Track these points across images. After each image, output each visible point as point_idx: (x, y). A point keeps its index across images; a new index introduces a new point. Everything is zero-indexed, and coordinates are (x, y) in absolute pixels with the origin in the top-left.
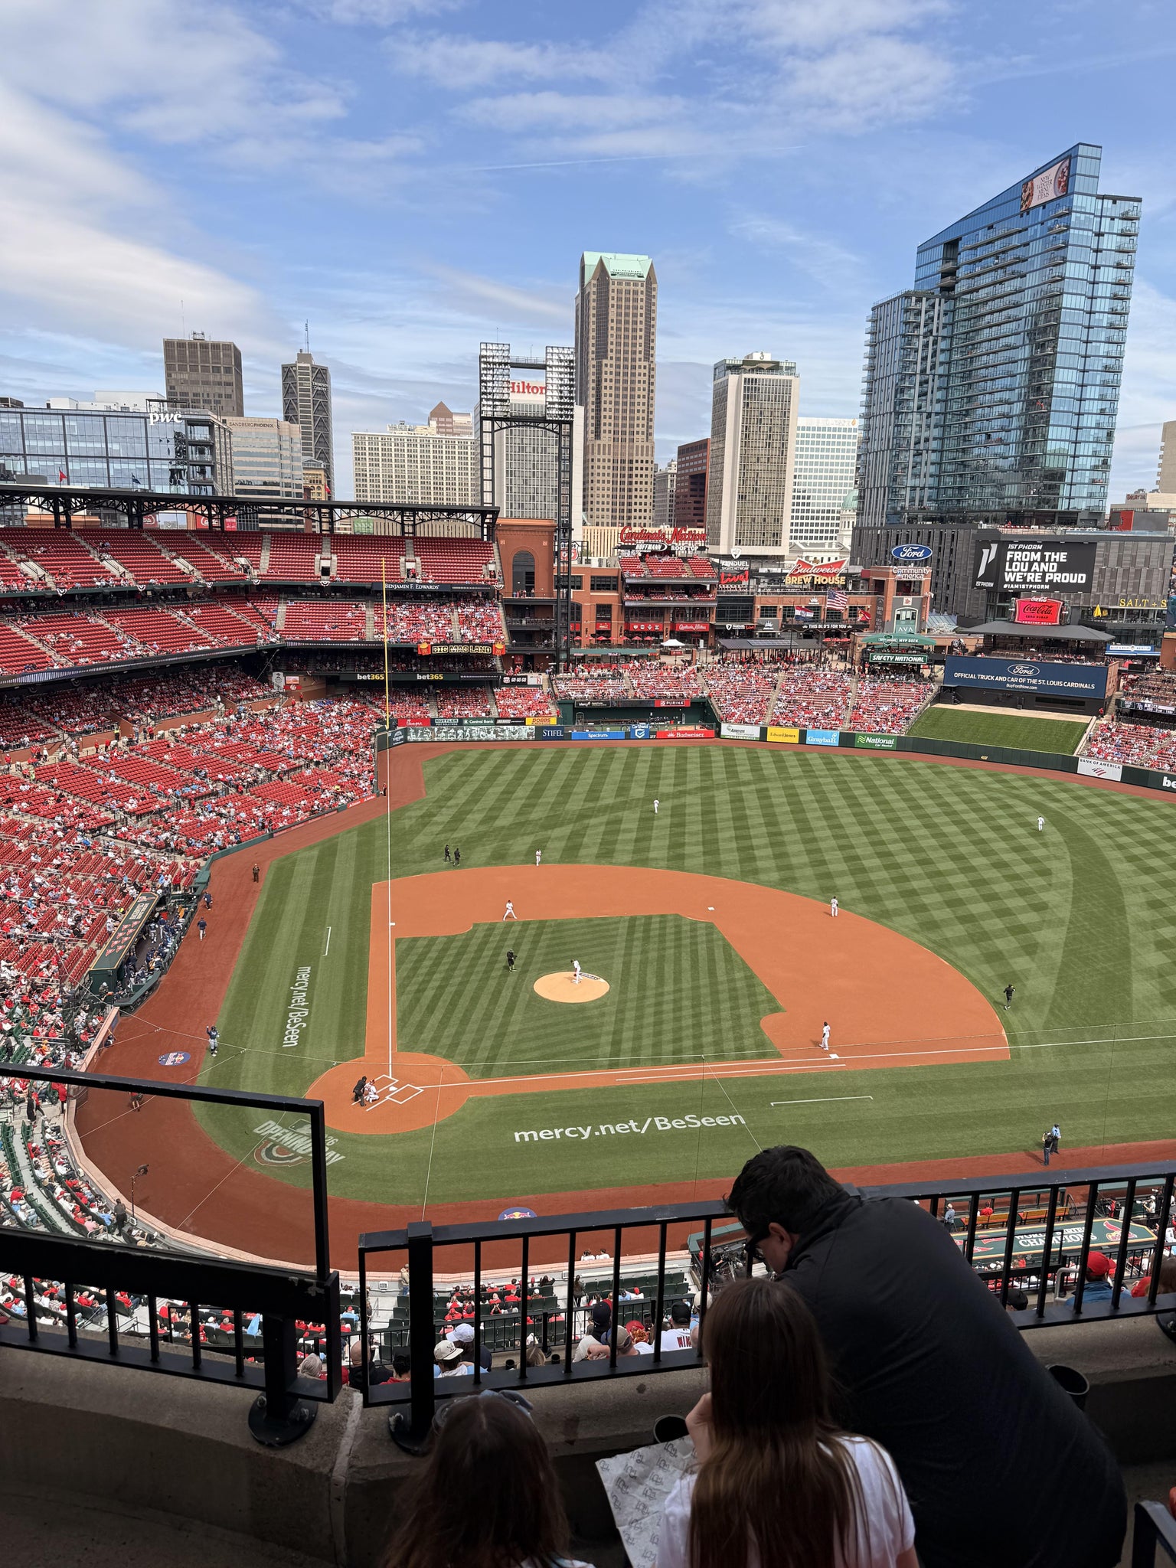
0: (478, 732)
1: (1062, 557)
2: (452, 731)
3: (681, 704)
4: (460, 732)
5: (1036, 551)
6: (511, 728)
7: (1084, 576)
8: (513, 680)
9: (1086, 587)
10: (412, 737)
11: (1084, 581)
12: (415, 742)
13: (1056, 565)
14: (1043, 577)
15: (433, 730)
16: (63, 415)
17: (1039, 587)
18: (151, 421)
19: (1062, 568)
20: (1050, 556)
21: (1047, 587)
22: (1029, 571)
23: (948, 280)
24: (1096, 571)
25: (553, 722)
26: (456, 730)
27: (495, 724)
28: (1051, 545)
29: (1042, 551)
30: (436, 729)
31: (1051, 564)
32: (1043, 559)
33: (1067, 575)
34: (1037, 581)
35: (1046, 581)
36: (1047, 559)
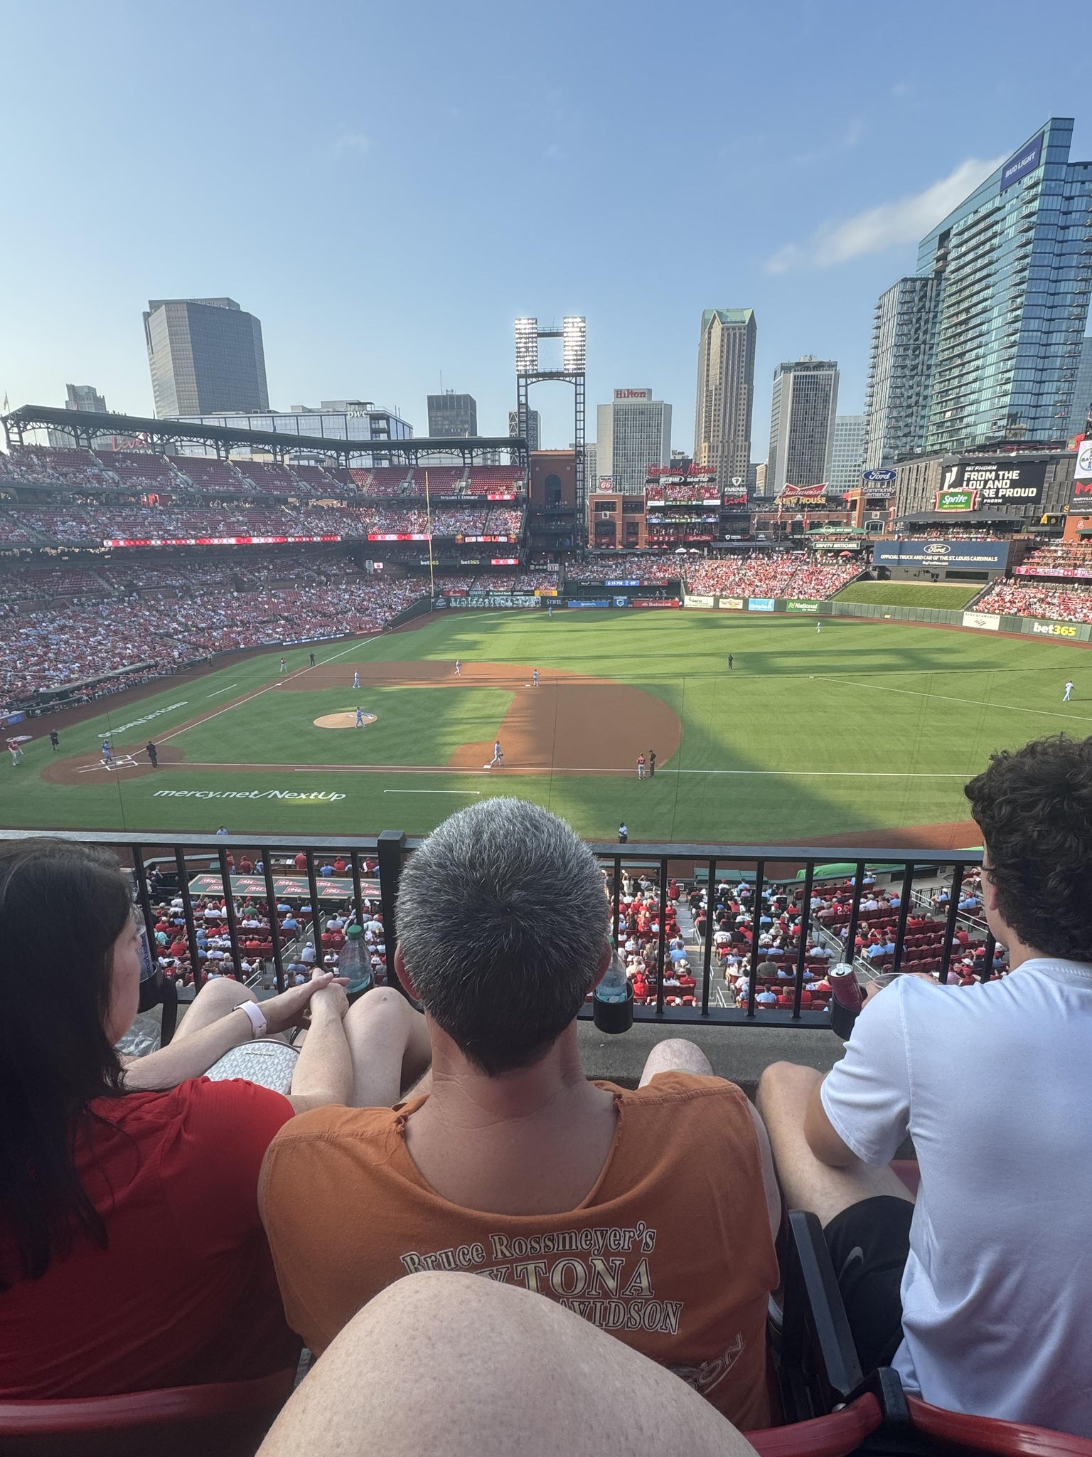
0: (499, 601)
1: (1015, 475)
2: (481, 600)
3: (660, 583)
4: (486, 600)
5: (991, 471)
6: (523, 598)
7: (1035, 490)
8: (537, 567)
9: (1035, 500)
10: (453, 604)
11: (1034, 495)
12: (456, 608)
13: (1008, 482)
14: (997, 493)
15: (467, 599)
16: (297, 416)
17: (992, 501)
18: (348, 417)
19: (1014, 484)
20: (1004, 475)
21: (1000, 501)
22: (984, 488)
23: (941, 263)
24: (1046, 485)
25: (555, 594)
26: (484, 599)
27: (512, 595)
28: (1006, 465)
29: (996, 471)
30: (470, 598)
31: (1005, 481)
32: (997, 477)
33: (1019, 490)
34: (991, 496)
35: (1000, 496)
36: (1001, 478)
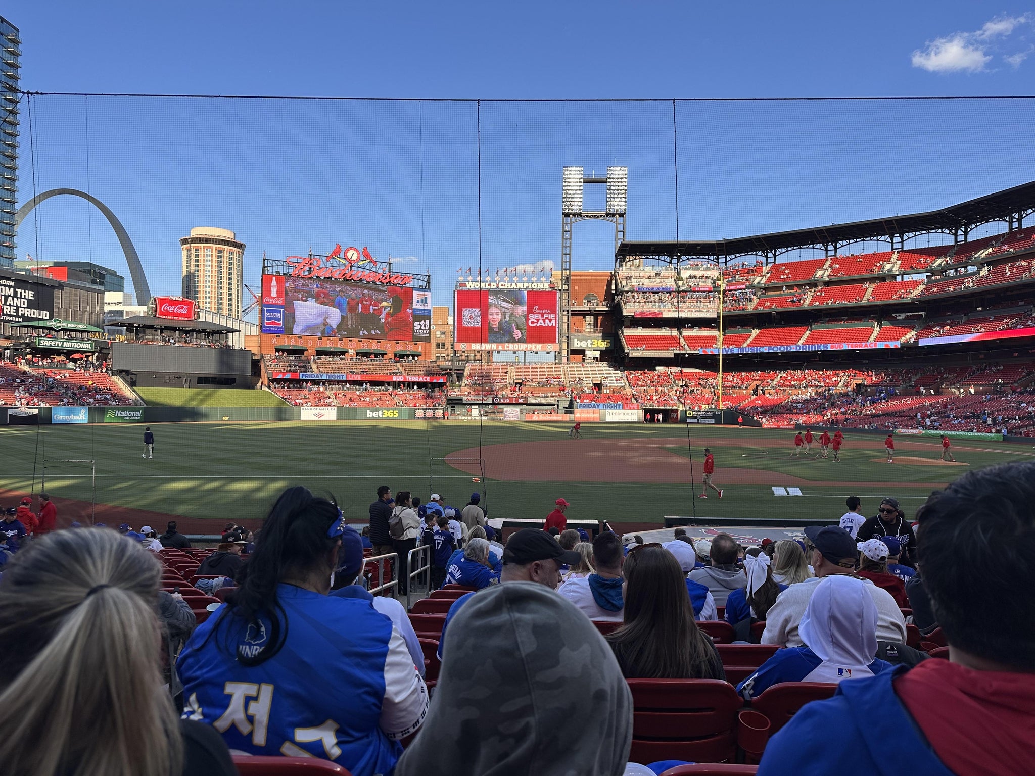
1: (30, 295)
5: (10, 287)
7: (48, 313)
11: (47, 318)
13: (26, 301)
14: (16, 311)
17: (14, 319)
19: (31, 305)
20: (21, 293)
21: (21, 320)
22: (5, 304)
24: (55, 310)
28: (22, 283)
29: (15, 287)
31: (23, 300)
32: (15, 293)
33: (35, 311)
34: (12, 313)
35: (20, 315)
36: (19, 296)
